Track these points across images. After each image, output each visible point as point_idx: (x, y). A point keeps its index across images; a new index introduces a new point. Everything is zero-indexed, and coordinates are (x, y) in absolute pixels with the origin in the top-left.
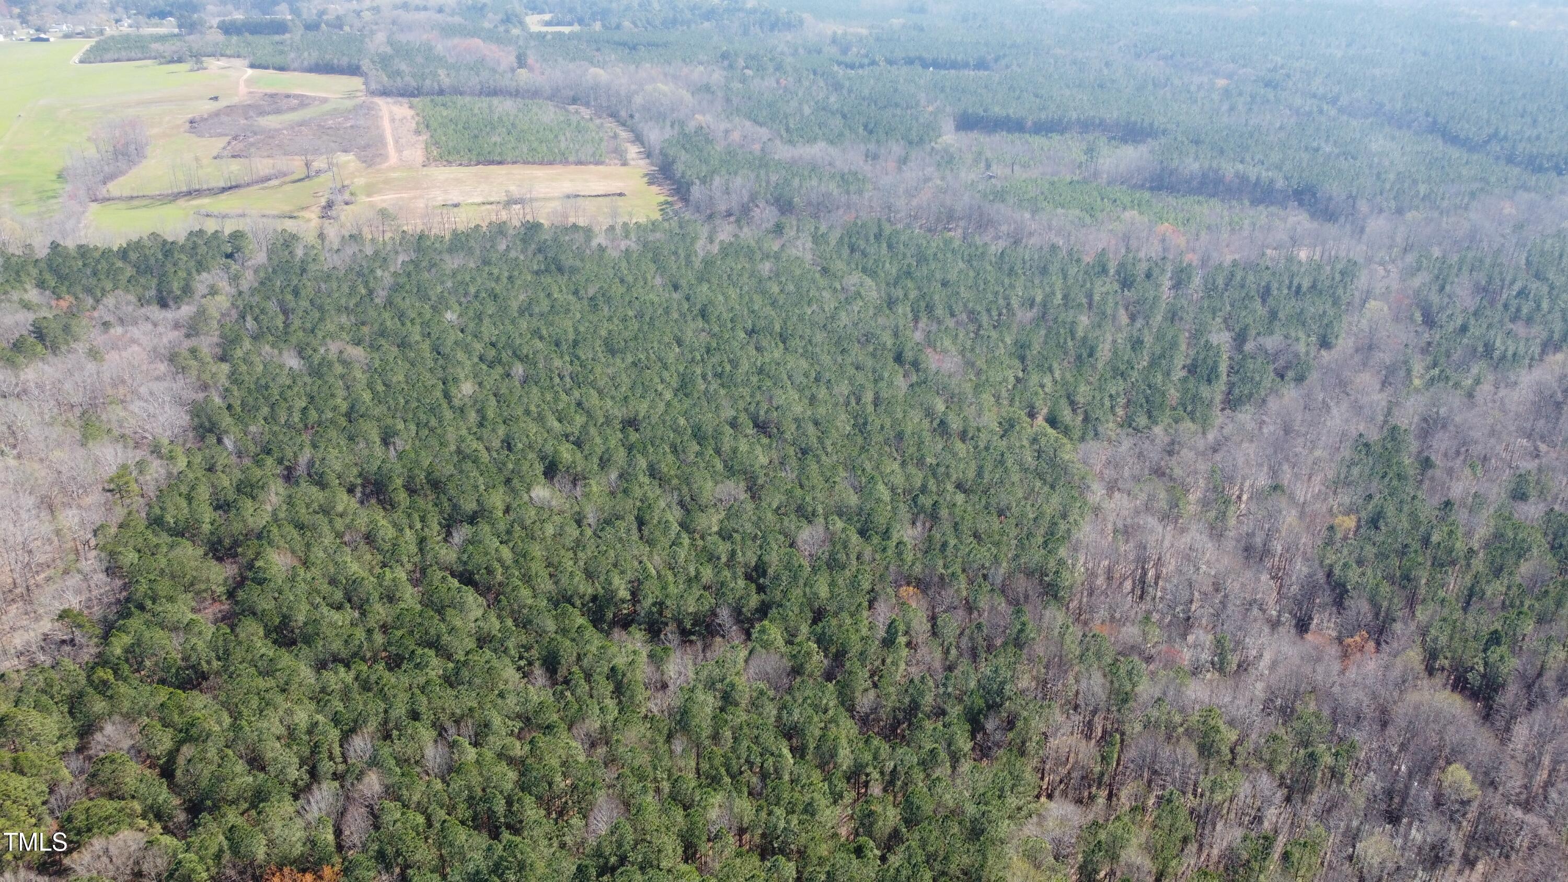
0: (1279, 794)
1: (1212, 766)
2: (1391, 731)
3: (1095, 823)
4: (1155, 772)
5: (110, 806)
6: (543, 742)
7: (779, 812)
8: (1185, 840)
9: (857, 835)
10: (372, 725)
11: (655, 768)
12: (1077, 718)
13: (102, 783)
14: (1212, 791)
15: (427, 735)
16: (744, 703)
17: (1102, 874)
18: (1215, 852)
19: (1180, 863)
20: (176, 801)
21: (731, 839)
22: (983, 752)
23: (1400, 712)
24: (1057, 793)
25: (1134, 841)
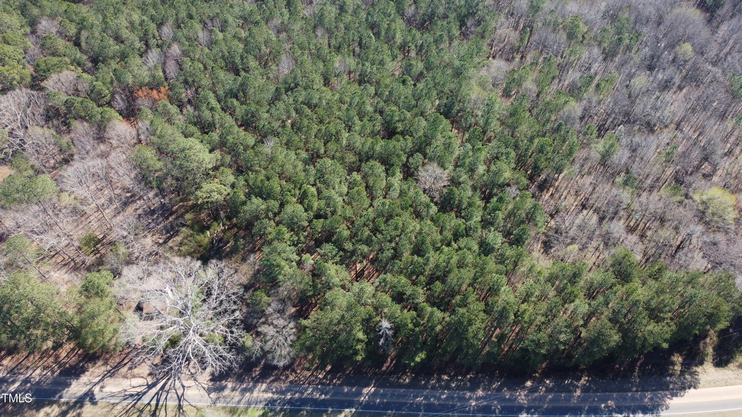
0: (601, 57)
1: (572, 44)
2: (662, 27)
3: (513, 70)
4: (545, 46)
5: (55, 60)
6: (255, 30)
7: (367, 64)
8: (553, 78)
9: (403, 74)
10: (171, 21)
11: (309, 44)
12: (512, 20)
13: (48, 49)
14: (570, 56)
15: (198, 27)
16: (350, 12)
17: (513, 93)
18: (567, 83)
19: (549, 88)
20: (85, 57)
21: (346, 77)
22: (464, 35)
23: (669, 18)
24: (497, 56)
25: (530, 78)
